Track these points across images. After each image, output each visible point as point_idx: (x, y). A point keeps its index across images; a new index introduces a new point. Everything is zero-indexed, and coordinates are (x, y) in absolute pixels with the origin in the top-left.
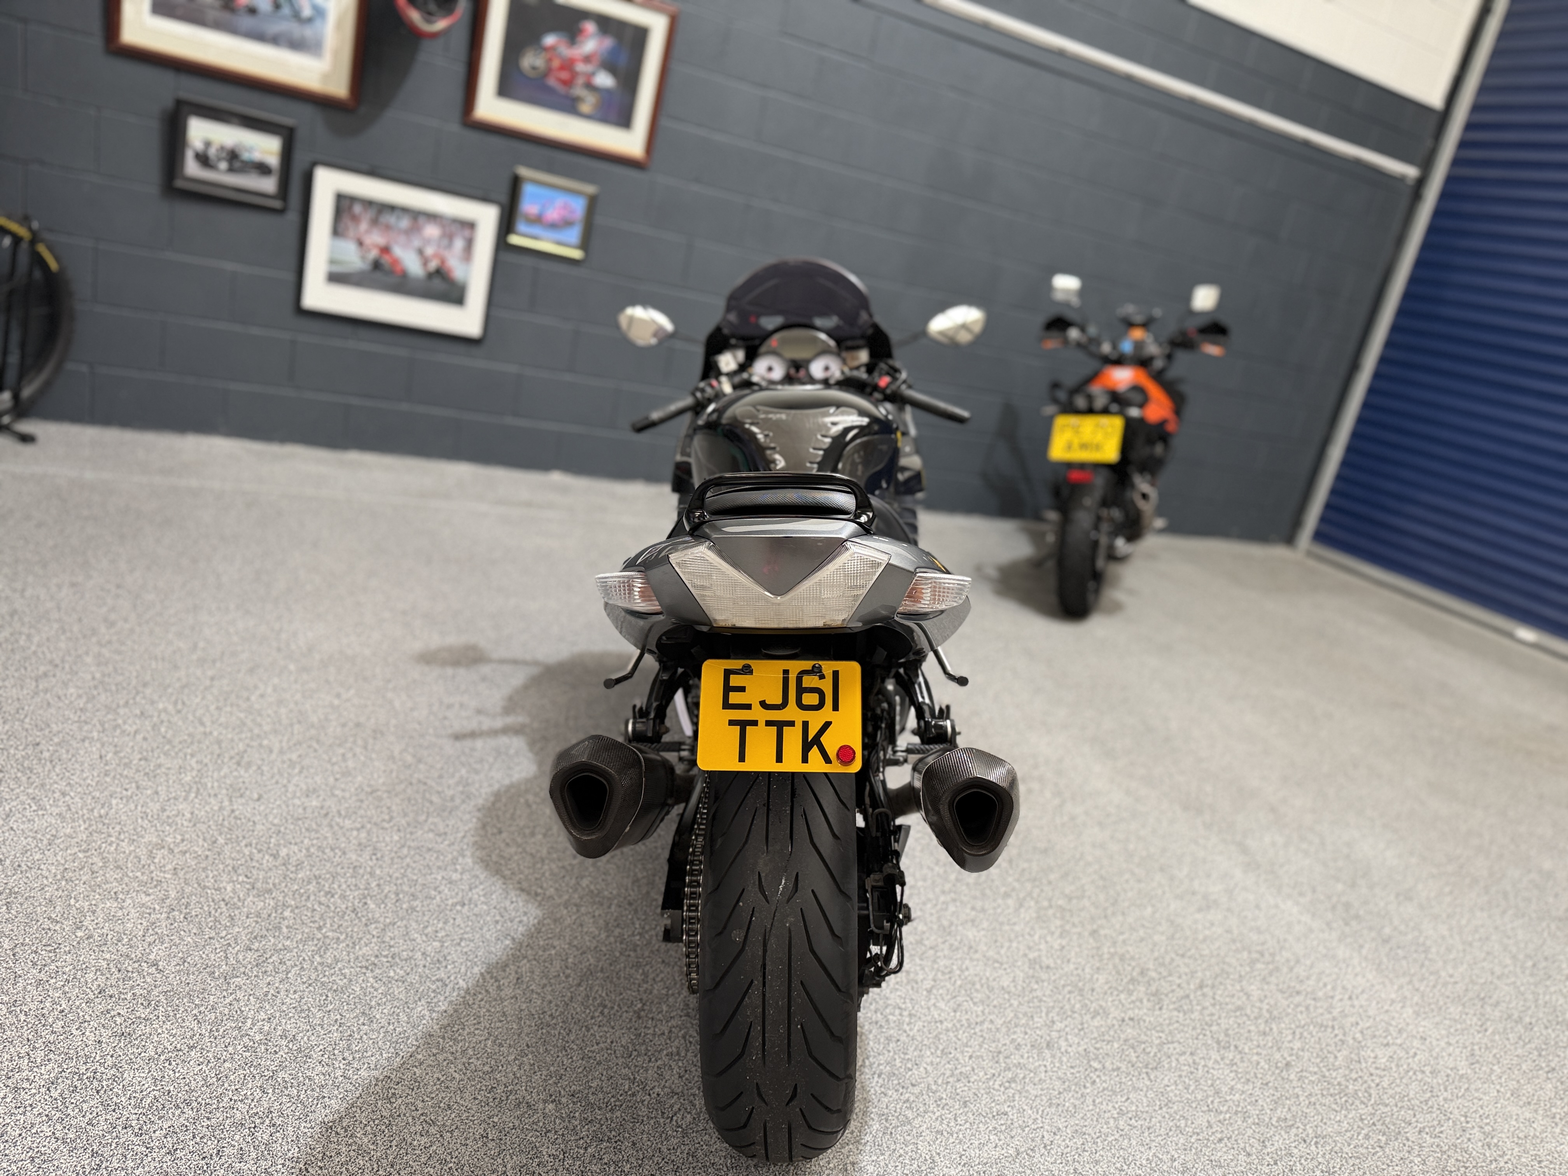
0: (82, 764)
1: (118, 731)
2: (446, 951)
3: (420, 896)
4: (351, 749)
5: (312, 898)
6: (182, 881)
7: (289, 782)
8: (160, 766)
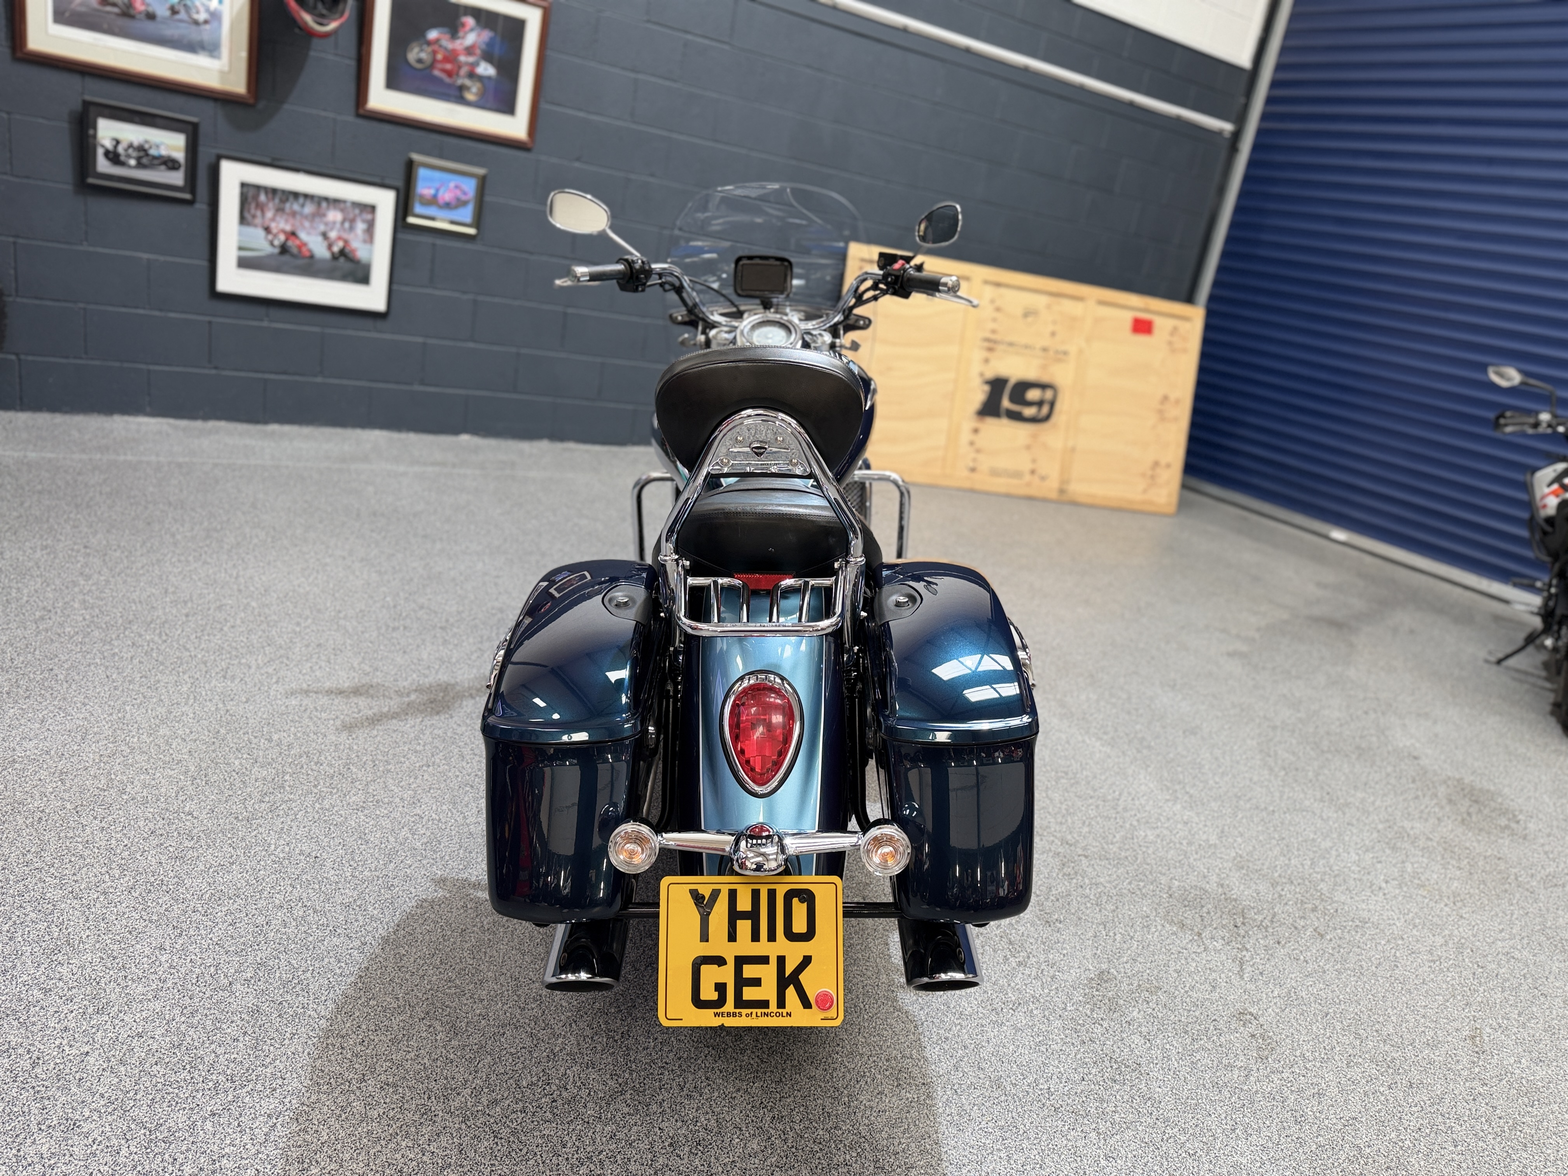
0: (93, 682)
1: (117, 658)
2: (419, 797)
3: (392, 761)
4: (317, 663)
5: (305, 766)
6: (197, 759)
7: (269, 688)
8: (159, 681)
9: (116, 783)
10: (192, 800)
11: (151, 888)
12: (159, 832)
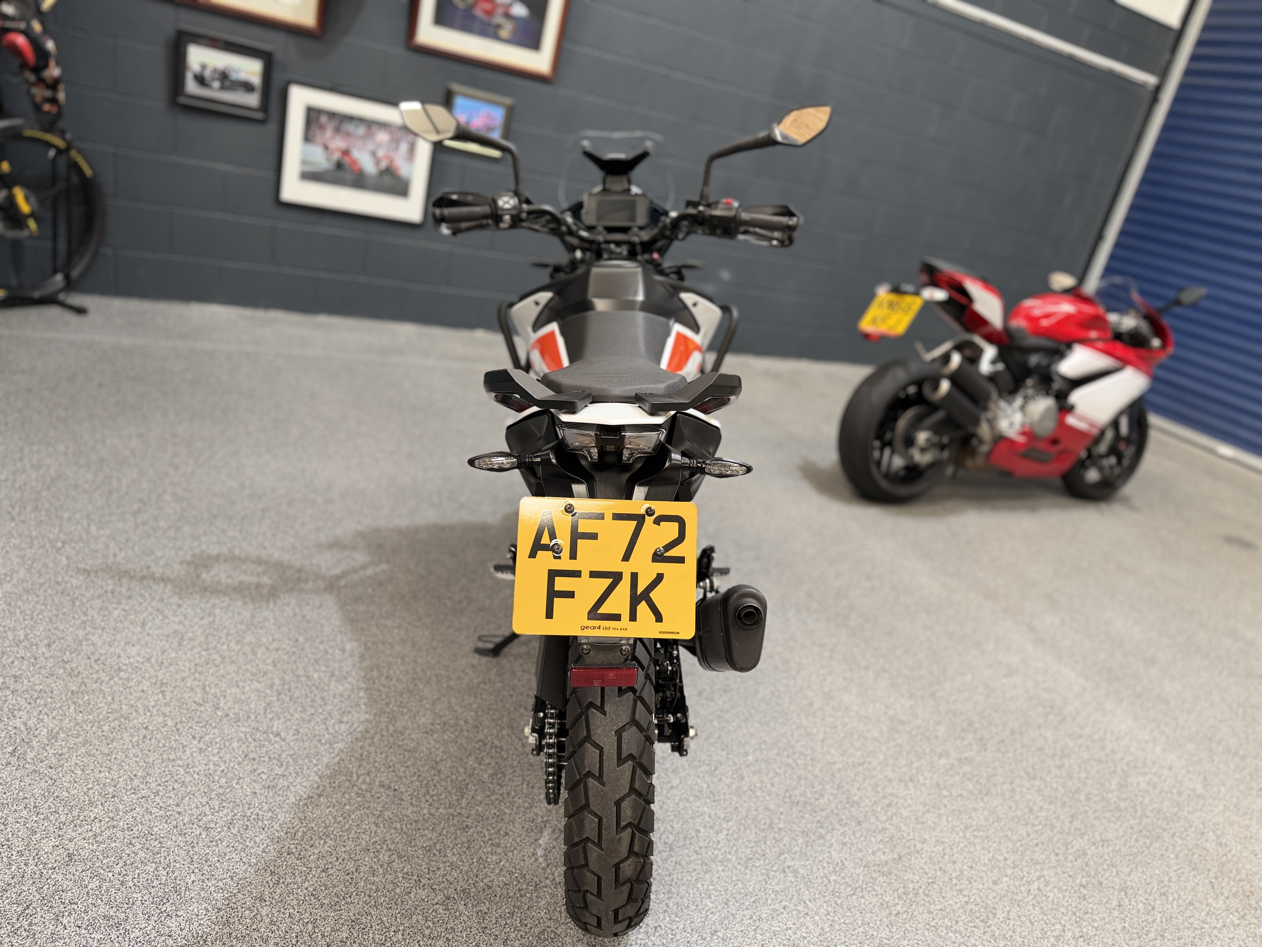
9: (210, 696)
10: (279, 718)
11: (248, 823)
12: (252, 756)
